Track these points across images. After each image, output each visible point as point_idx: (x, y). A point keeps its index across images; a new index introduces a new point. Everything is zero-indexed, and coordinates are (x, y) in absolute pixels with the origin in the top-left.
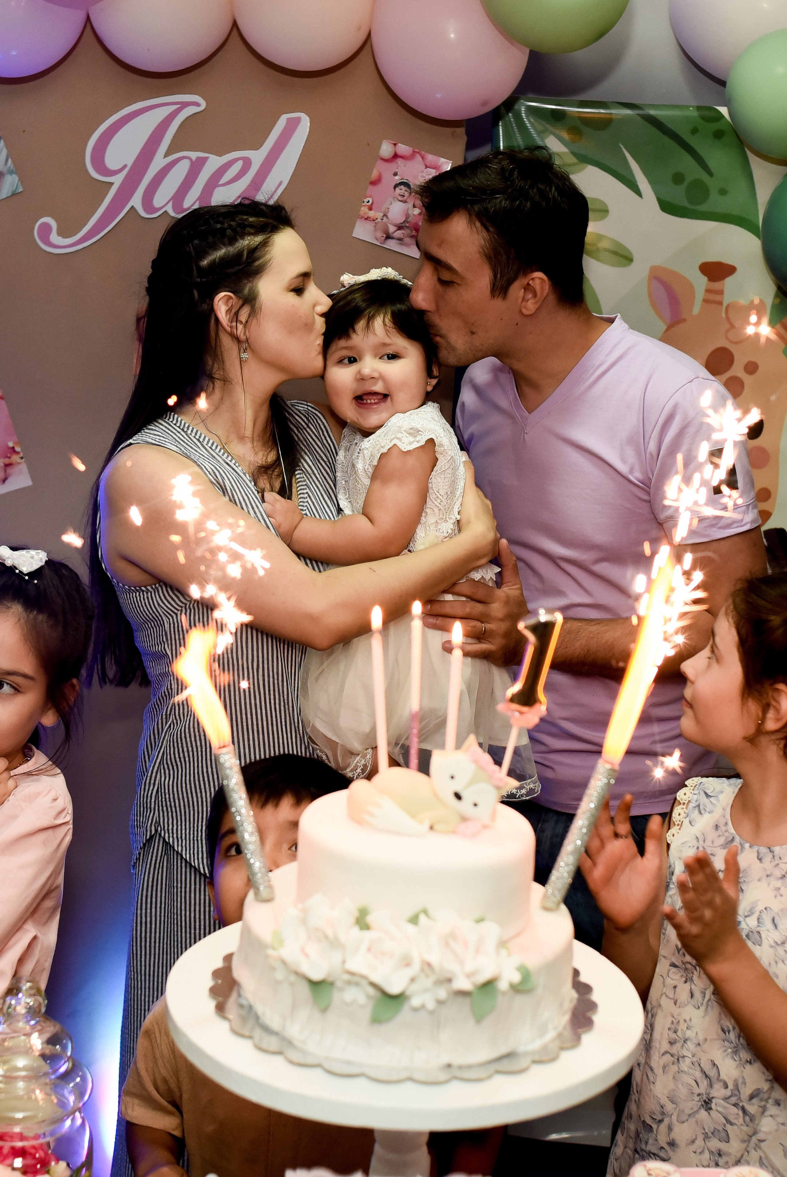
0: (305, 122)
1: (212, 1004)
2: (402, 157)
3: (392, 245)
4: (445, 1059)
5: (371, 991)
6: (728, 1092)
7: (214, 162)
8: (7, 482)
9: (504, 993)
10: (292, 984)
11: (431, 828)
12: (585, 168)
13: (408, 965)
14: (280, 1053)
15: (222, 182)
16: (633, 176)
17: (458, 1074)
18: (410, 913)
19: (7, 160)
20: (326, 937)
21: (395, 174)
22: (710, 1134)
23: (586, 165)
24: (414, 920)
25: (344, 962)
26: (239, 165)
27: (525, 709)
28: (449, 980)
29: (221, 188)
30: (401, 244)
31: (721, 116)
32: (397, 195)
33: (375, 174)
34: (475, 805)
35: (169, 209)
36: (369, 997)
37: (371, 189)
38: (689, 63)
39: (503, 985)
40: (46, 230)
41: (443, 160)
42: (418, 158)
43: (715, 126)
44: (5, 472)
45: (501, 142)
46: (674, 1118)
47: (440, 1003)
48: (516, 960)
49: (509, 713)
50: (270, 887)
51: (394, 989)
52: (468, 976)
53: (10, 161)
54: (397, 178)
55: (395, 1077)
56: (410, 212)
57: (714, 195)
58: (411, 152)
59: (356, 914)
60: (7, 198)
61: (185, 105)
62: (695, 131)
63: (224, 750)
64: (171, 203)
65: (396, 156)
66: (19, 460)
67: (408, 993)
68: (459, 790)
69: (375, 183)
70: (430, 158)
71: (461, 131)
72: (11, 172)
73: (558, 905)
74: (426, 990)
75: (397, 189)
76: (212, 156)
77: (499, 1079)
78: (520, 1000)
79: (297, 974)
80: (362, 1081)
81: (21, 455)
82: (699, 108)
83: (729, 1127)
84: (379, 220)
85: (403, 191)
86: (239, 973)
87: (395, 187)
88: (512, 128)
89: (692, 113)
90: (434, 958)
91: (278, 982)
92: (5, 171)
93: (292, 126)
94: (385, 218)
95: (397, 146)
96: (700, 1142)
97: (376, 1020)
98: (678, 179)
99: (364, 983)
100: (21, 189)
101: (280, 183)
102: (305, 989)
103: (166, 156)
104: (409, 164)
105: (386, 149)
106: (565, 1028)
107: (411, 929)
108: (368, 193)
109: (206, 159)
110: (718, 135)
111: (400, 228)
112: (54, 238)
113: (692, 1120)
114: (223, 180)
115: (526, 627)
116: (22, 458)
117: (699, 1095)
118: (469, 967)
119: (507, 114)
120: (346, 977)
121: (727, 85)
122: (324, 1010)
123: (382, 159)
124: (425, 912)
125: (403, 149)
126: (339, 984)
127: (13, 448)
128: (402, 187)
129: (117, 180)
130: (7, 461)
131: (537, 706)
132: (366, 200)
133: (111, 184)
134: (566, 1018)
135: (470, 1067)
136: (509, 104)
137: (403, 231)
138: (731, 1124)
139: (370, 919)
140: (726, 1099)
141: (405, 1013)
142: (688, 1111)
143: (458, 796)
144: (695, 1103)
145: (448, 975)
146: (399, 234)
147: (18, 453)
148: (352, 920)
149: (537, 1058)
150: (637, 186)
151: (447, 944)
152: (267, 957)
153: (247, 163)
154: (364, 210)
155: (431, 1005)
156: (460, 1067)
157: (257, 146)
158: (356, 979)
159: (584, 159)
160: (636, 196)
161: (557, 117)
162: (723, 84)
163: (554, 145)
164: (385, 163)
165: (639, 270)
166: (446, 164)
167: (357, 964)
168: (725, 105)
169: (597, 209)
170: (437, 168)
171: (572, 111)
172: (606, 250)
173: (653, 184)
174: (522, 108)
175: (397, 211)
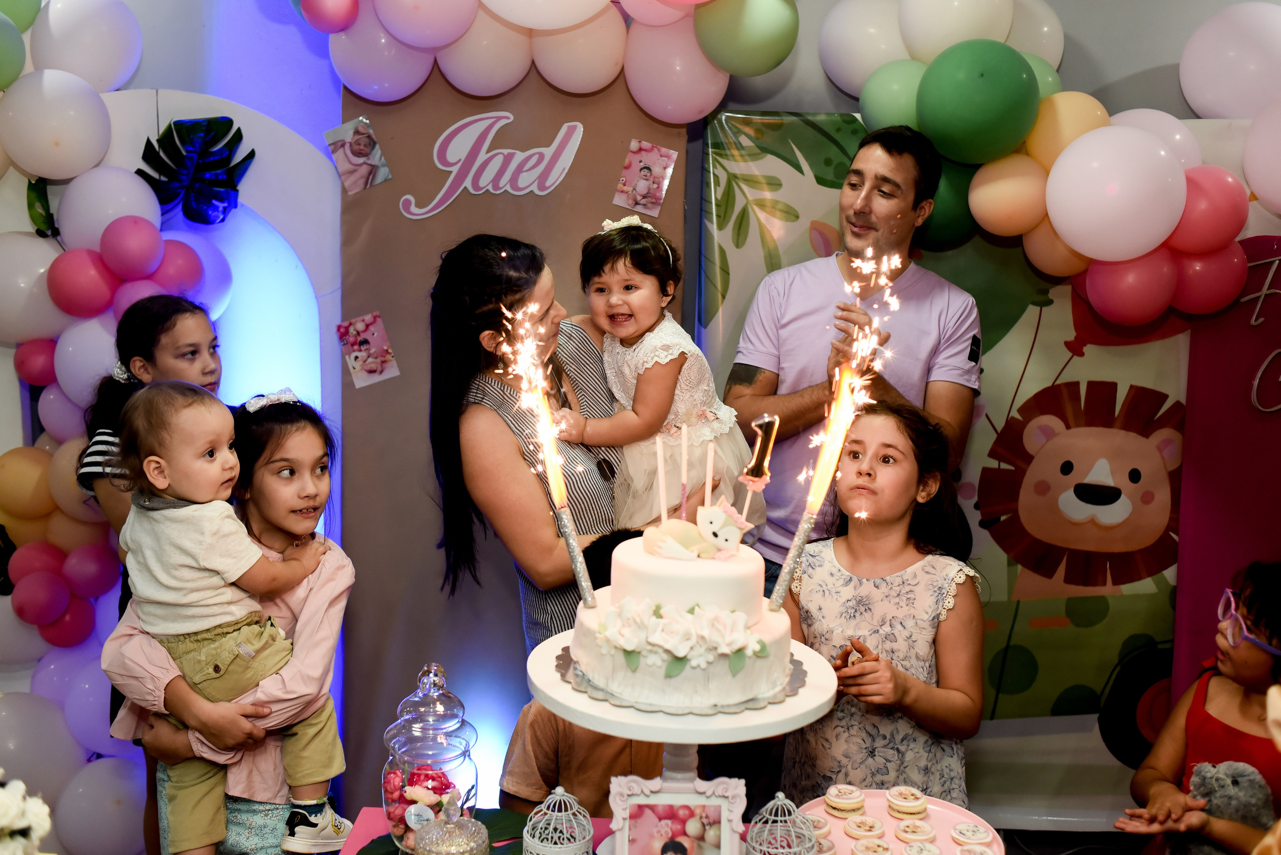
0: (580, 128)
1: (558, 676)
2: (645, 150)
4: (713, 701)
5: (665, 656)
6: (887, 741)
7: (519, 156)
8: (383, 373)
9: (750, 657)
10: (612, 656)
11: (699, 556)
12: (765, 156)
13: (688, 639)
14: (606, 700)
15: (524, 169)
16: (798, 161)
17: (722, 710)
18: (688, 607)
19: (381, 158)
20: (635, 622)
21: (641, 162)
22: (875, 772)
23: (766, 153)
24: (691, 611)
25: (647, 638)
26: (536, 157)
27: (756, 479)
28: (716, 648)
29: (525, 173)
30: (645, 208)
31: (856, 119)
32: (642, 175)
33: (627, 162)
34: (726, 540)
35: (490, 188)
36: (663, 661)
37: (625, 172)
38: (833, 86)
39: (749, 652)
40: (407, 203)
41: (672, 151)
42: (656, 150)
43: (852, 127)
44: (382, 366)
45: (709, 140)
46: (849, 767)
47: (709, 663)
48: (757, 637)
49: (746, 482)
50: (593, 598)
51: (681, 654)
52: (729, 645)
53: (383, 159)
54: (642, 164)
55: (680, 712)
56: (651, 187)
58: (651, 147)
59: (654, 608)
60: (382, 182)
62: (838, 130)
63: (563, 510)
64: (491, 184)
65: (641, 150)
66: (391, 358)
67: (688, 657)
68: (715, 531)
69: (627, 167)
70: (664, 150)
71: (684, 131)
72: (384, 166)
73: (780, 608)
74: (701, 655)
75: (642, 171)
76: (517, 152)
77: (747, 713)
78: (760, 663)
79: (616, 647)
80: (661, 714)
81: (393, 355)
82: (841, 115)
83: (888, 765)
84: (630, 192)
85: (646, 173)
86: (575, 654)
87: (641, 170)
88: (717, 130)
89: (837, 117)
90: (706, 633)
91: (602, 655)
92: (380, 165)
93: (571, 130)
94: (634, 191)
95: (641, 143)
96: (869, 779)
97: (668, 676)
98: (828, 162)
99: (660, 651)
100: (390, 177)
101: (564, 169)
102: (621, 658)
103: (488, 152)
104: (650, 154)
105: (634, 145)
106: (787, 684)
107: (689, 616)
108: (623, 174)
109: (513, 154)
110: (854, 132)
111: (644, 197)
112: (413, 209)
113: (863, 766)
114: (526, 168)
115: (756, 426)
116: (393, 357)
117: (866, 748)
118: (728, 639)
119: (713, 120)
120: (649, 647)
121: (860, 100)
122: (634, 671)
123: (632, 152)
124: (698, 605)
125: (646, 145)
126: (644, 653)
127: (387, 350)
128: (645, 170)
129: (455, 170)
130: (383, 359)
131: (764, 477)
132: (621, 179)
133: (451, 172)
134: (787, 679)
135: (728, 706)
136: (715, 114)
137: (646, 200)
138: (890, 761)
139: (662, 612)
140: (885, 746)
141: (687, 670)
142: (859, 761)
143: (715, 535)
144: (864, 754)
145: (715, 645)
146: (644, 201)
147: (390, 353)
148: (652, 612)
149: (771, 701)
150: (801, 168)
151: (713, 625)
152: (596, 638)
153: (541, 156)
154: (620, 186)
155: (704, 665)
156: (722, 706)
157: (548, 145)
158: (655, 649)
159: (765, 150)
160: (801, 175)
161: (747, 123)
162: (857, 99)
163: (745, 141)
164: (632, 154)
165: (804, 224)
166: (674, 155)
167: (656, 638)
168: (859, 113)
169: (774, 184)
170: (668, 157)
171: (757, 118)
172: (781, 211)
173: (812, 166)
174: (724, 118)
175: (642, 186)
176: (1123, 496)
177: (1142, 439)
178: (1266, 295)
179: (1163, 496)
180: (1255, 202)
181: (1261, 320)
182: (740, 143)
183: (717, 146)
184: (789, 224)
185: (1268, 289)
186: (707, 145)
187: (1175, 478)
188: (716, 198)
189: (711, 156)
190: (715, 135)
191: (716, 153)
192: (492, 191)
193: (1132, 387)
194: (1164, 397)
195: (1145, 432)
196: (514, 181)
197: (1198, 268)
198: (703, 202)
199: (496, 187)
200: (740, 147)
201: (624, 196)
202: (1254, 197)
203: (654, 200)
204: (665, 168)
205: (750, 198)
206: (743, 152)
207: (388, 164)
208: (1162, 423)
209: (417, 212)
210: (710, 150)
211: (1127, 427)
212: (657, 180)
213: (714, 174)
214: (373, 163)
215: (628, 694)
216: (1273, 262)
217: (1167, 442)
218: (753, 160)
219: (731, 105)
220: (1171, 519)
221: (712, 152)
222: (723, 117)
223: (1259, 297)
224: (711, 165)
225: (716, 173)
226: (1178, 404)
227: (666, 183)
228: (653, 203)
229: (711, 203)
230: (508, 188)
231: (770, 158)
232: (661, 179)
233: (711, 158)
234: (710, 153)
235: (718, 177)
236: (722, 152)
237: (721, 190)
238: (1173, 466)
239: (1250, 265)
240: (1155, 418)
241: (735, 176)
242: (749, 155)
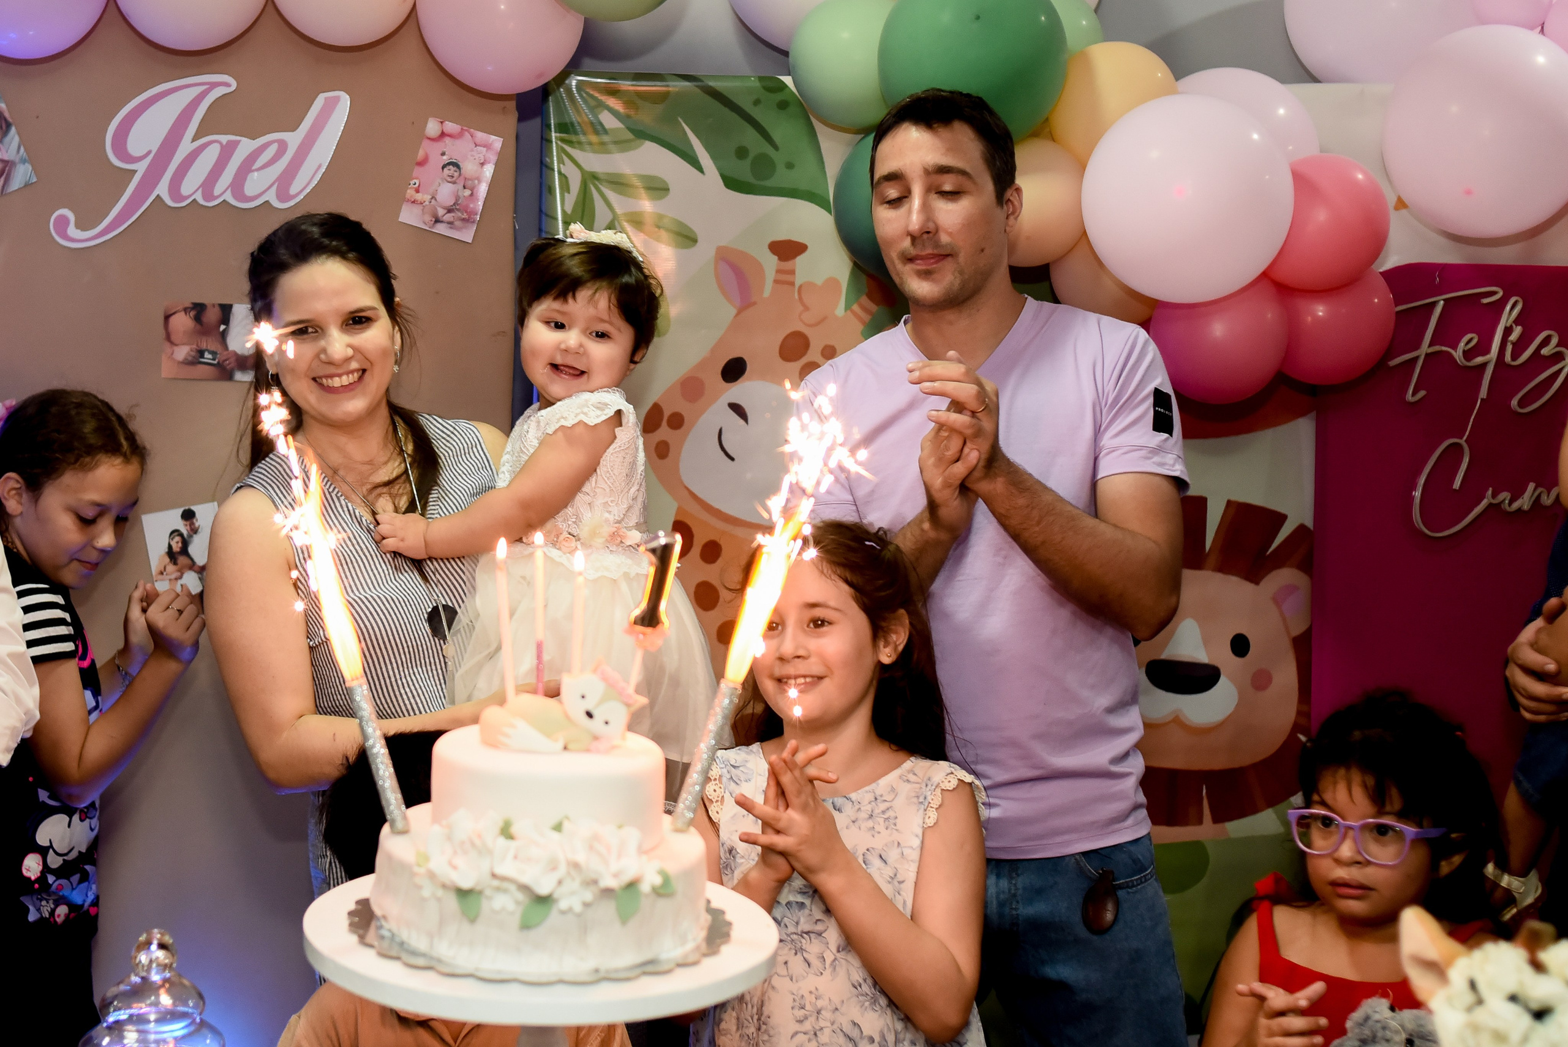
0: (345, 101)
1: (353, 937)
2: (450, 136)
3: (441, 229)
4: (592, 963)
5: (520, 894)
7: (246, 147)
9: (647, 896)
11: (565, 748)
12: (643, 144)
13: (554, 869)
14: (429, 968)
15: (256, 166)
16: (694, 150)
17: (609, 976)
18: (554, 823)
19: (18, 149)
20: (474, 846)
21: (443, 154)
23: (642, 141)
24: (558, 829)
25: (492, 869)
26: (274, 147)
28: (597, 881)
29: (256, 174)
30: (451, 228)
31: (784, 86)
32: (445, 176)
33: (421, 154)
34: (606, 723)
35: (199, 197)
36: (518, 901)
37: (417, 171)
38: (747, 33)
39: (646, 887)
40: (63, 222)
41: (493, 137)
42: (467, 134)
43: (779, 97)
45: (552, 119)
47: (584, 904)
50: (406, 819)
51: (544, 892)
52: (615, 875)
53: (22, 149)
54: (445, 157)
55: (544, 981)
56: (460, 194)
57: (781, 169)
58: (460, 130)
59: (501, 826)
60: (19, 189)
61: (214, 85)
62: (757, 102)
63: (356, 683)
64: (200, 191)
65: (443, 135)
67: (554, 896)
68: (589, 708)
69: (421, 164)
70: (480, 135)
71: (513, 104)
72: (23, 161)
74: (572, 893)
75: (445, 169)
76: (244, 140)
79: (445, 886)
82: (761, 79)
84: (427, 203)
85: (452, 172)
86: (376, 908)
87: (443, 168)
88: (564, 103)
89: (754, 83)
90: (580, 858)
91: (425, 898)
92: (17, 160)
93: (330, 106)
94: (433, 201)
95: (444, 124)
97: (525, 925)
98: (741, 153)
99: (513, 888)
100: (35, 180)
101: (320, 166)
102: (453, 900)
103: (193, 140)
104: (458, 142)
105: (433, 127)
107: (555, 835)
108: (414, 174)
109: (238, 142)
110: (783, 105)
112: (72, 231)
114: (258, 165)
118: (615, 868)
119: (558, 88)
120: (496, 883)
121: (790, 56)
122: (473, 920)
123: (429, 139)
124: (566, 820)
125: (450, 127)
126: (488, 892)
128: (451, 167)
129: (141, 167)
132: (412, 182)
133: (134, 172)
135: (617, 971)
136: (561, 78)
137: (452, 214)
139: (512, 831)
141: (553, 914)
143: (589, 714)
145: (595, 875)
146: (449, 217)
148: (498, 832)
150: (699, 162)
151: (591, 847)
152: (414, 874)
153: (283, 146)
154: (410, 193)
155: (576, 908)
157: (293, 128)
158: (506, 885)
159: (641, 134)
160: (700, 174)
161: (613, 92)
162: (786, 54)
163: (608, 121)
164: (431, 143)
165: (705, 251)
166: (497, 142)
167: (505, 869)
168: (790, 75)
169: (658, 188)
170: (488, 146)
171: (626, 85)
172: (668, 230)
173: (714, 158)
174: (574, 83)
175: (446, 193)
176: (1223, 679)
177: (1247, 587)
178: (1427, 355)
179: (1286, 676)
180: (1404, 212)
181: (1422, 393)
182: (601, 124)
183: (565, 128)
184: (685, 251)
185: (1430, 345)
186: (549, 126)
187: (1302, 645)
188: (564, 212)
189: (554, 143)
190: (560, 110)
191: (563, 140)
192: (201, 202)
193: (1229, 503)
194: (1281, 518)
195: (1254, 575)
196: (237, 186)
197: (1321, 314)
198: (544, 217)
199: (208, 195)
200: (598, 128)
201: (417, 209)
202: (1401, 204)
203: (465, 216)
204: (482, 164)
205: (619, 211)
206: (606, 138)
207: (30, 159)
208: (1279, 560)
209: (79, 237)
210: (553, 134)
211: (1224, 568)
212: (469, 183)
213: (560, 173)
214: (6, 158)
215: (463, 958)
216: (1434, 304)
217: (1290, 589)
218: (623, 151)
219: (588, 63)
220: (1299, 713)
221: (556, 137)
222: (574, 81)
223: (1416, 358)
224: (555, 158)
225: (563, 171)
226: (1302, 528)
227: (483, 189)
228: (463, 220)
229: (556, 219)
230: (229, 197)
231: (649, 146)
232: (476, 182)
233: (554, 148)
234: (554, 140)
235: (566, 177)
236: (573, 138)
237: (571, 199)
238: (1298, 629)
239: (1400, 308)
240: (1268, 553)
241: (594, 177)
242: (616, 143)
